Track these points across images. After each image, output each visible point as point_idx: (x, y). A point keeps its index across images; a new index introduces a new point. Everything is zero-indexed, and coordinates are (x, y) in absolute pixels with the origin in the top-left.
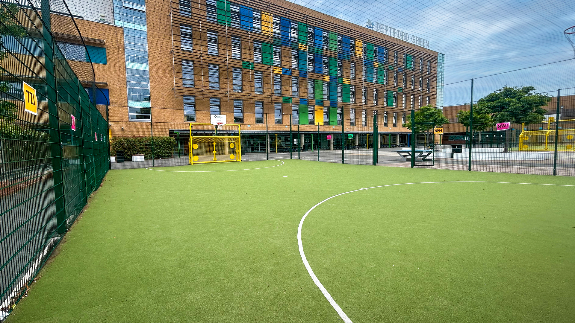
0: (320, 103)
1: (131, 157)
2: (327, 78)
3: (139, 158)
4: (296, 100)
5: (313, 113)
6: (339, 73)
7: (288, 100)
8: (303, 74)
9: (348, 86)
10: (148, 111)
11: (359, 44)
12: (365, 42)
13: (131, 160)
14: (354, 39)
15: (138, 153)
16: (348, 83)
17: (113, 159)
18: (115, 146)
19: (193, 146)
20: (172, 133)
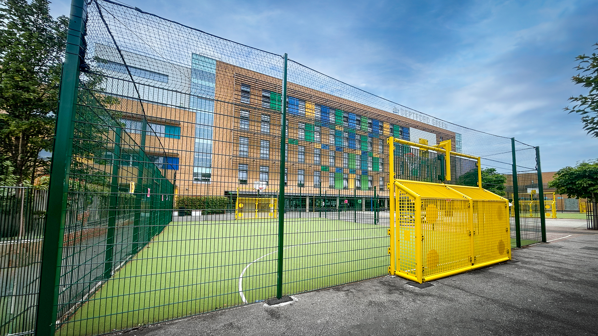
0: (353, 171)
1: (191, 213)
2: (359, 153)
3: (196, 213)
4: (333, 169)
5: (347, 180)
6: (370, 148)
7: (326, 168)
8: (339, 149)
9: (378, 159)
10: (209, 175)
11: (387, 126)
12: (391, 124)
13: (190, 214)
14: (382, 122)
15: (197, 209)
16: (378, 156)
17: (176, 214)
18: (179, 202)
19: (239, 205)
20: (226, 193)
